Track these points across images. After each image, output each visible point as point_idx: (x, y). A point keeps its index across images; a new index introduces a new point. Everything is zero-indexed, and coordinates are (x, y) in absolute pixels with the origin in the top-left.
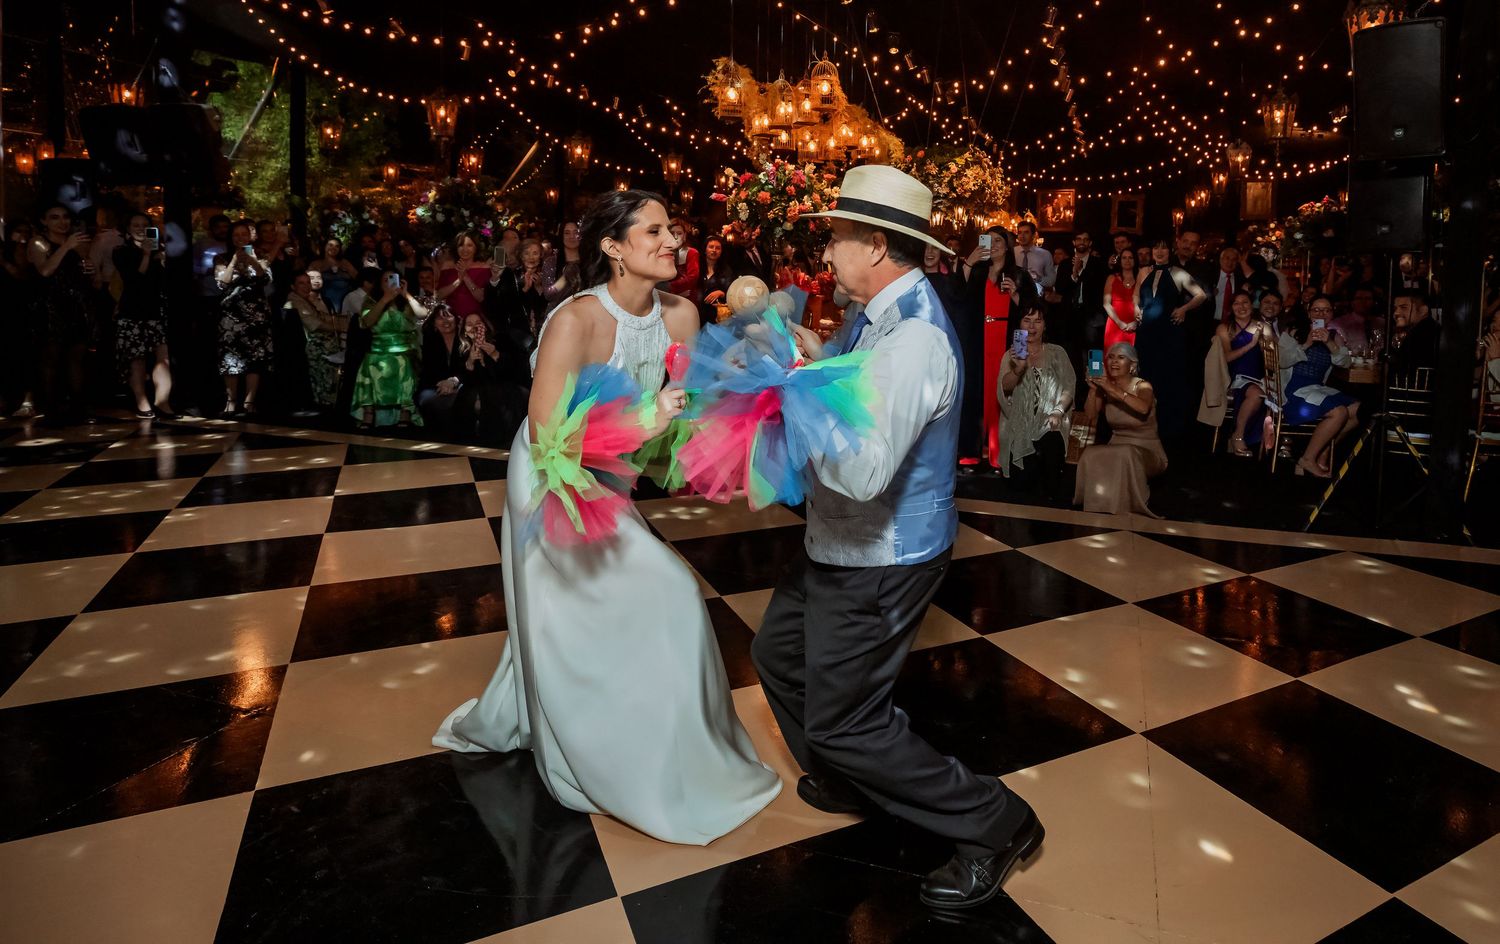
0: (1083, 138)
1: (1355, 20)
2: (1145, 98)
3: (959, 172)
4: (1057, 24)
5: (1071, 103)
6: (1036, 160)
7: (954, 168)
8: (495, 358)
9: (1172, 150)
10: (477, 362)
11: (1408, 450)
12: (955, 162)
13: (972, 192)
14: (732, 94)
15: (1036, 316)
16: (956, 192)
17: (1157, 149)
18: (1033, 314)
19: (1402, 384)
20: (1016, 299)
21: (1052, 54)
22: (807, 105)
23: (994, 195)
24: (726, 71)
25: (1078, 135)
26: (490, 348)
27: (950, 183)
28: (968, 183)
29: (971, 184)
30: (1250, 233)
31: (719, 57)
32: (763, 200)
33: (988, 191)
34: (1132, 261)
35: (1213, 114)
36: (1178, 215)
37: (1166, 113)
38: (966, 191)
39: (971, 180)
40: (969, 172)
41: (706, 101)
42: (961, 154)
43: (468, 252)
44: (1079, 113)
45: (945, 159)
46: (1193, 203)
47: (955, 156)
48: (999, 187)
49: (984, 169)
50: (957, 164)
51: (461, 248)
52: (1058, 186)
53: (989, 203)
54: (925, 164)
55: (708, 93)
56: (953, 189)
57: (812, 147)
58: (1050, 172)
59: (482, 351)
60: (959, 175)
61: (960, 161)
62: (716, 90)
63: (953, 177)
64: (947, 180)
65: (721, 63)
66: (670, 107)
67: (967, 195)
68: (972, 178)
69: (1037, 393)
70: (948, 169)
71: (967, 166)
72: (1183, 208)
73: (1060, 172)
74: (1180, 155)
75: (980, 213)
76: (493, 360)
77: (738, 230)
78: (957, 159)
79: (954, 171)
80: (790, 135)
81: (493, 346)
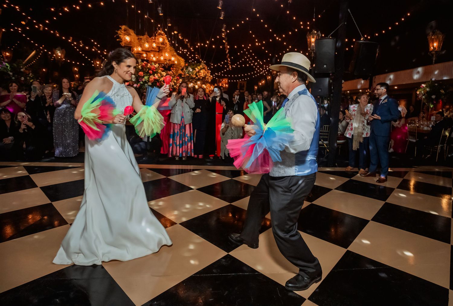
0: (230, 64)
1: (309, 37)
2: (248, 54)
3: (199, 71)
4: (226, 30)
5: (227, 54)
6: (218, 69)
7: (197, 70)
8: (33, 127)
9: (254, 70)
10: (24, 129)
11: (324, 146)
12: (197, 68)
13: (203, 77)
14: (128, 38)
15: (231, 112)
16: (198, 77)
17: (251, 69)
18: (230, 111)
19: (322, 130)
20: (225, 108)
21: (224, 39)
22: (154, 45)
23: (208, 78)
24: (125, 30)
25: (229, 63)
26: (30, 124)
27: (196, 74)
28: (201, 74)
29: (202, 75)
30: (276, 92)
31: (122, 25)
32: (141, 74)
33: (207, 77)
34: (251, 98)
35: (267, 60)
36: (256, 87)
37: (254, 59)
38: (201, 77)
39: (202, 73)
40: (201, 71)
41: (118, 40)
42: (199, 66)
43: (15, 89)
44: (230, 57)
45: (194, 67)
46: (260, 84)
47: (197, 66)
48: (210, 77)
49: (206, 70)
50: (198, 69)
51: (11, 87)
52: (224, 77)
53: (207, 81)
54: (188, 68)
55: (119, 37)
56: (197, 76)
57: (154, 59)
58: (221, 73)
59: (27, 126)
60: (199, 72)
61: (199, 68)
62: (121, 36)
63: (197, 72)
64: (195, 73)
65: (123, 27)
66: (93, 43)
67: (201, 78)
68: (203, 73)
69: (232, 134)
70: (195, 70)
71: (201, 69)
72: (258, 85)
73: (225, 73)
74: (257, 71)
75: (204, 84)
76: (32, 129)
77: (132, 84)
78: (198, 67)
79: (197, 71)
80: (147, 55)
81: (32, 123)
